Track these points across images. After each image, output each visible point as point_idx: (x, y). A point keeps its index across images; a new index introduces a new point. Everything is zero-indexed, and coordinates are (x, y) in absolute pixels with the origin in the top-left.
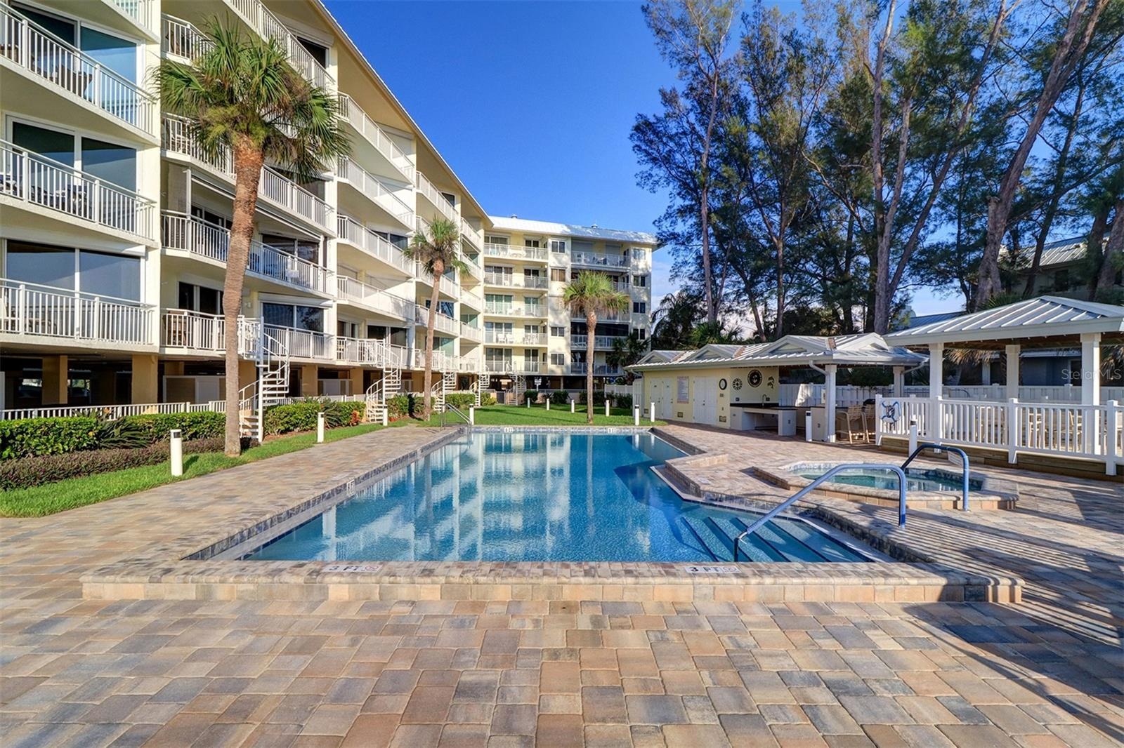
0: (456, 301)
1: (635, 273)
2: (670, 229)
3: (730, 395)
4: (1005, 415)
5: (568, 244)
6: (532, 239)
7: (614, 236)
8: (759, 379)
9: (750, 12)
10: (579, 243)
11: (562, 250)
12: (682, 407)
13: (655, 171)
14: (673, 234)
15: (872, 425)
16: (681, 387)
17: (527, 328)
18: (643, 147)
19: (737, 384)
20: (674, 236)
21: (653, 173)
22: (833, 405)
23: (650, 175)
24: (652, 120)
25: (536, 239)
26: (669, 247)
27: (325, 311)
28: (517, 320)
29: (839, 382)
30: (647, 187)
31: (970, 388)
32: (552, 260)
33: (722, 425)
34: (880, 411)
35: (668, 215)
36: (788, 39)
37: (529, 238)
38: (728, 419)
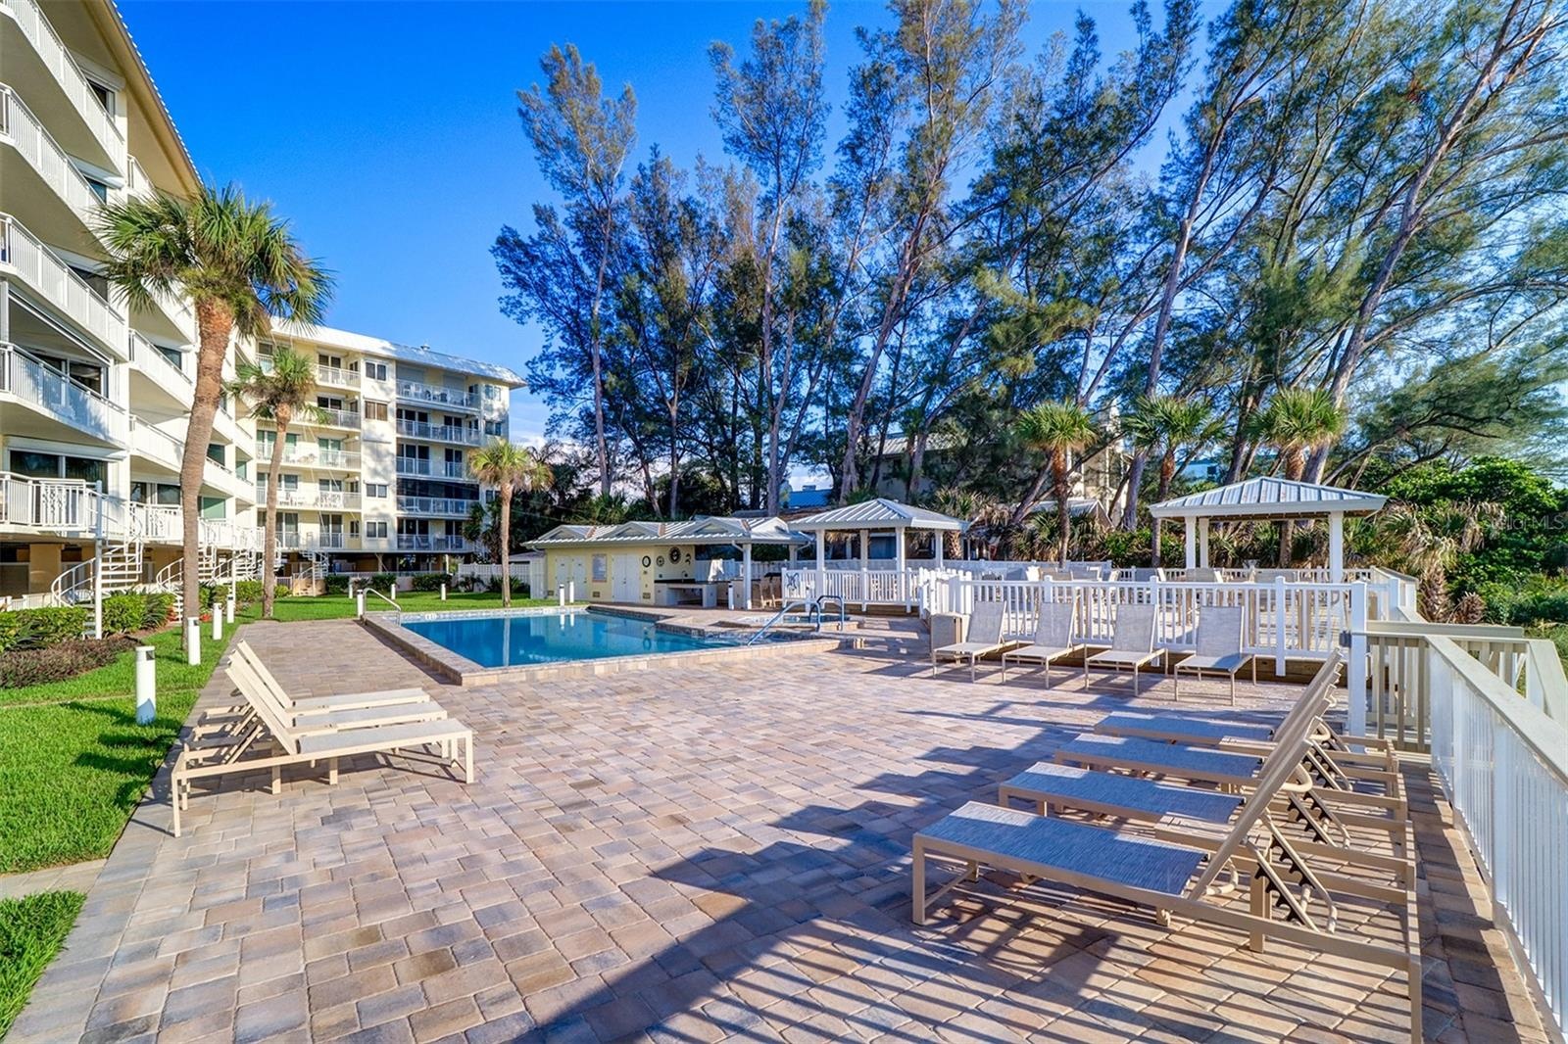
0: (231, 442)
1: (488, 417)
2: (547, 374)
3: (653, 571)
4: (860, 581)
5: (391, 368)
6: (331, 354)
7: (457, 365)
8: (678, 556)
9: (647, 164)
10: (408, 370)
11: (382, 376)
12: (599, 587)
13: (525, 299)
14: (551, 380)
15: (779, 593)
16: (596, 565)
17: (324, 482)
18: (513, 269)
19: (660, 562)
20: (551, 384)
21: (523, 301)
22: (749, 578)
23: (519, 302)
24: (527, 241)
25: (337, 355)
26: (545, 394)
27: (110, 466)
28: (307, 472)
29: (754, 558)
30: (513, 316)
31: (839, 561)
32: (368, 389)
33: (646, 601)
34: (785, 581)
35: (544, 357)
36: (685, 204)
37: (325, 352)
38: (653, 596)
